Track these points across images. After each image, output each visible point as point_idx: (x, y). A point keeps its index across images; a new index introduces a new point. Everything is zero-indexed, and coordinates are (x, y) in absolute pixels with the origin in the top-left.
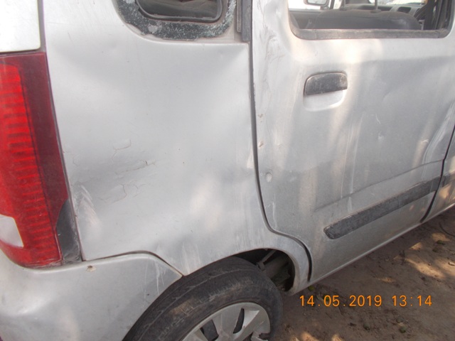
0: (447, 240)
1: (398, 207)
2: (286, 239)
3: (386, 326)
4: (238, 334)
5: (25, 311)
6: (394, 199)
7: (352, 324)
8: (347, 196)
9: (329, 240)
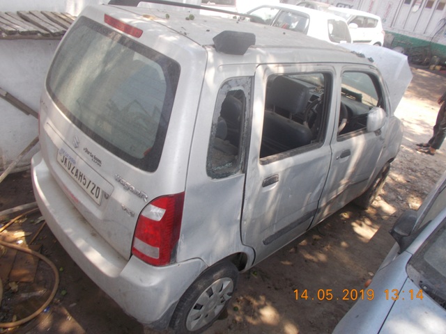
0: (320, 238)
1: (295, 226)
2: (247, 247)
3: (286, 287)
4: (220, 293)
5: (153, 284)
6: (295, 222)
7: (269, 287)
8: (274, 224)
9: (264, 245)
